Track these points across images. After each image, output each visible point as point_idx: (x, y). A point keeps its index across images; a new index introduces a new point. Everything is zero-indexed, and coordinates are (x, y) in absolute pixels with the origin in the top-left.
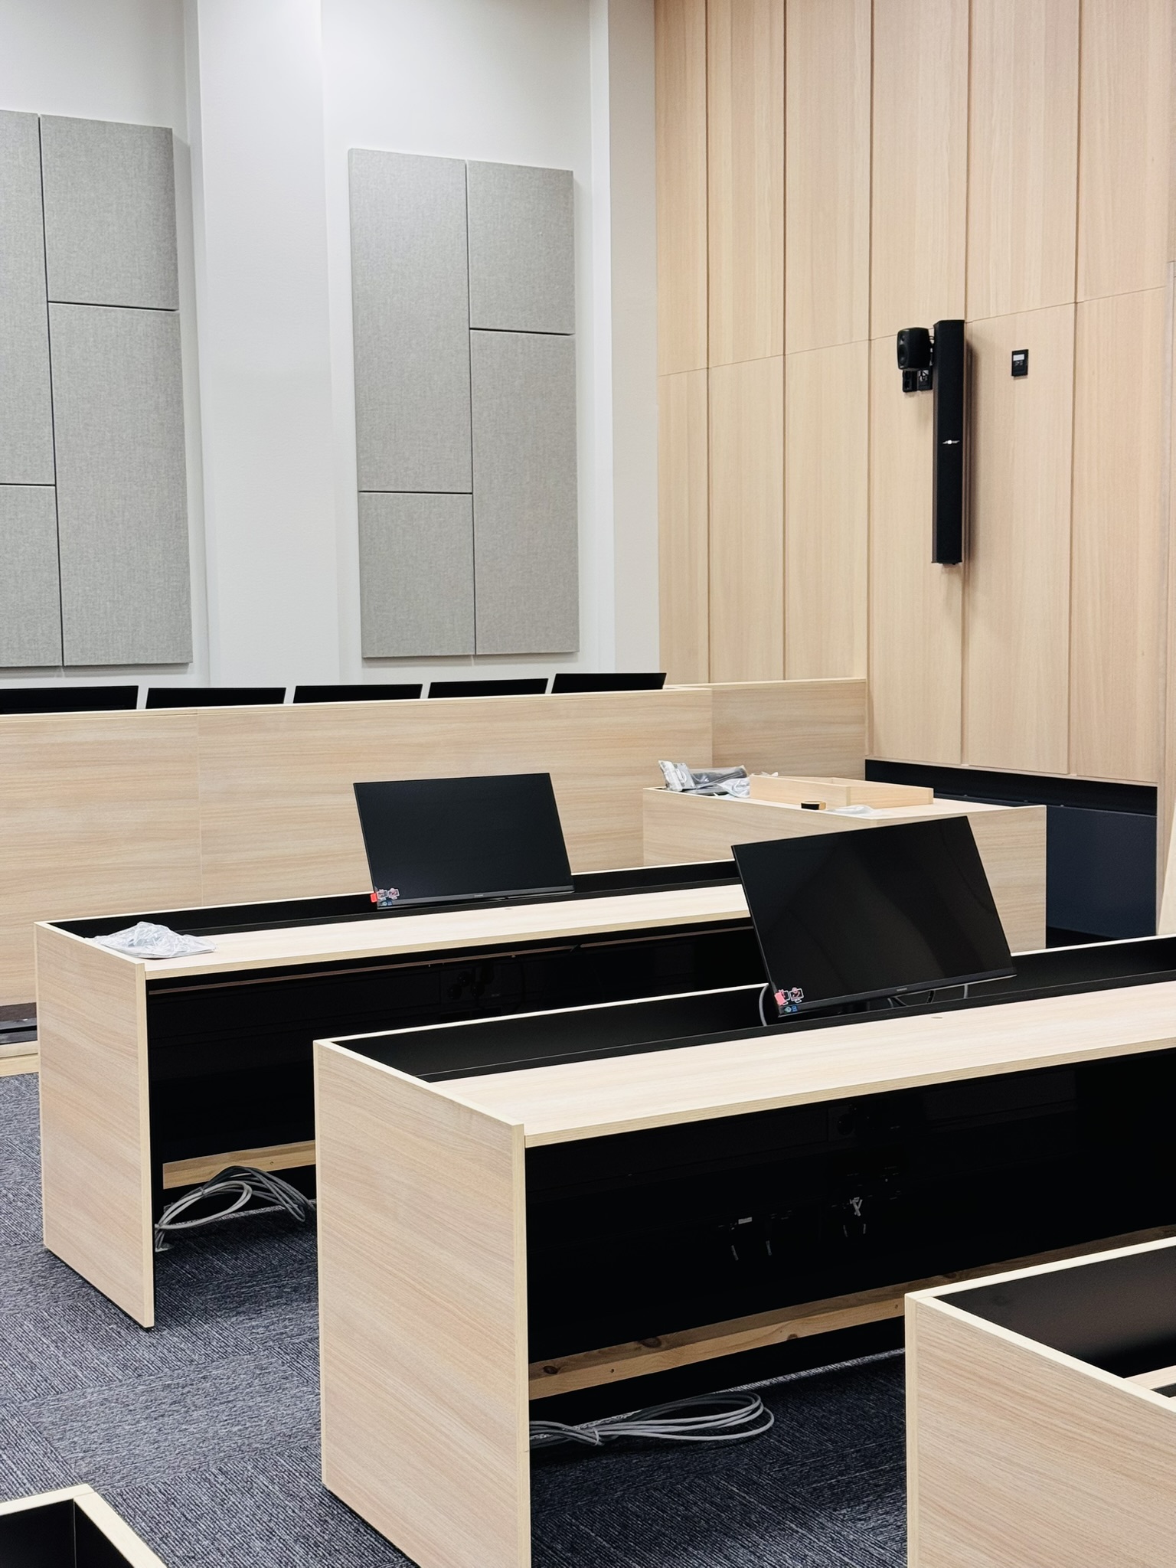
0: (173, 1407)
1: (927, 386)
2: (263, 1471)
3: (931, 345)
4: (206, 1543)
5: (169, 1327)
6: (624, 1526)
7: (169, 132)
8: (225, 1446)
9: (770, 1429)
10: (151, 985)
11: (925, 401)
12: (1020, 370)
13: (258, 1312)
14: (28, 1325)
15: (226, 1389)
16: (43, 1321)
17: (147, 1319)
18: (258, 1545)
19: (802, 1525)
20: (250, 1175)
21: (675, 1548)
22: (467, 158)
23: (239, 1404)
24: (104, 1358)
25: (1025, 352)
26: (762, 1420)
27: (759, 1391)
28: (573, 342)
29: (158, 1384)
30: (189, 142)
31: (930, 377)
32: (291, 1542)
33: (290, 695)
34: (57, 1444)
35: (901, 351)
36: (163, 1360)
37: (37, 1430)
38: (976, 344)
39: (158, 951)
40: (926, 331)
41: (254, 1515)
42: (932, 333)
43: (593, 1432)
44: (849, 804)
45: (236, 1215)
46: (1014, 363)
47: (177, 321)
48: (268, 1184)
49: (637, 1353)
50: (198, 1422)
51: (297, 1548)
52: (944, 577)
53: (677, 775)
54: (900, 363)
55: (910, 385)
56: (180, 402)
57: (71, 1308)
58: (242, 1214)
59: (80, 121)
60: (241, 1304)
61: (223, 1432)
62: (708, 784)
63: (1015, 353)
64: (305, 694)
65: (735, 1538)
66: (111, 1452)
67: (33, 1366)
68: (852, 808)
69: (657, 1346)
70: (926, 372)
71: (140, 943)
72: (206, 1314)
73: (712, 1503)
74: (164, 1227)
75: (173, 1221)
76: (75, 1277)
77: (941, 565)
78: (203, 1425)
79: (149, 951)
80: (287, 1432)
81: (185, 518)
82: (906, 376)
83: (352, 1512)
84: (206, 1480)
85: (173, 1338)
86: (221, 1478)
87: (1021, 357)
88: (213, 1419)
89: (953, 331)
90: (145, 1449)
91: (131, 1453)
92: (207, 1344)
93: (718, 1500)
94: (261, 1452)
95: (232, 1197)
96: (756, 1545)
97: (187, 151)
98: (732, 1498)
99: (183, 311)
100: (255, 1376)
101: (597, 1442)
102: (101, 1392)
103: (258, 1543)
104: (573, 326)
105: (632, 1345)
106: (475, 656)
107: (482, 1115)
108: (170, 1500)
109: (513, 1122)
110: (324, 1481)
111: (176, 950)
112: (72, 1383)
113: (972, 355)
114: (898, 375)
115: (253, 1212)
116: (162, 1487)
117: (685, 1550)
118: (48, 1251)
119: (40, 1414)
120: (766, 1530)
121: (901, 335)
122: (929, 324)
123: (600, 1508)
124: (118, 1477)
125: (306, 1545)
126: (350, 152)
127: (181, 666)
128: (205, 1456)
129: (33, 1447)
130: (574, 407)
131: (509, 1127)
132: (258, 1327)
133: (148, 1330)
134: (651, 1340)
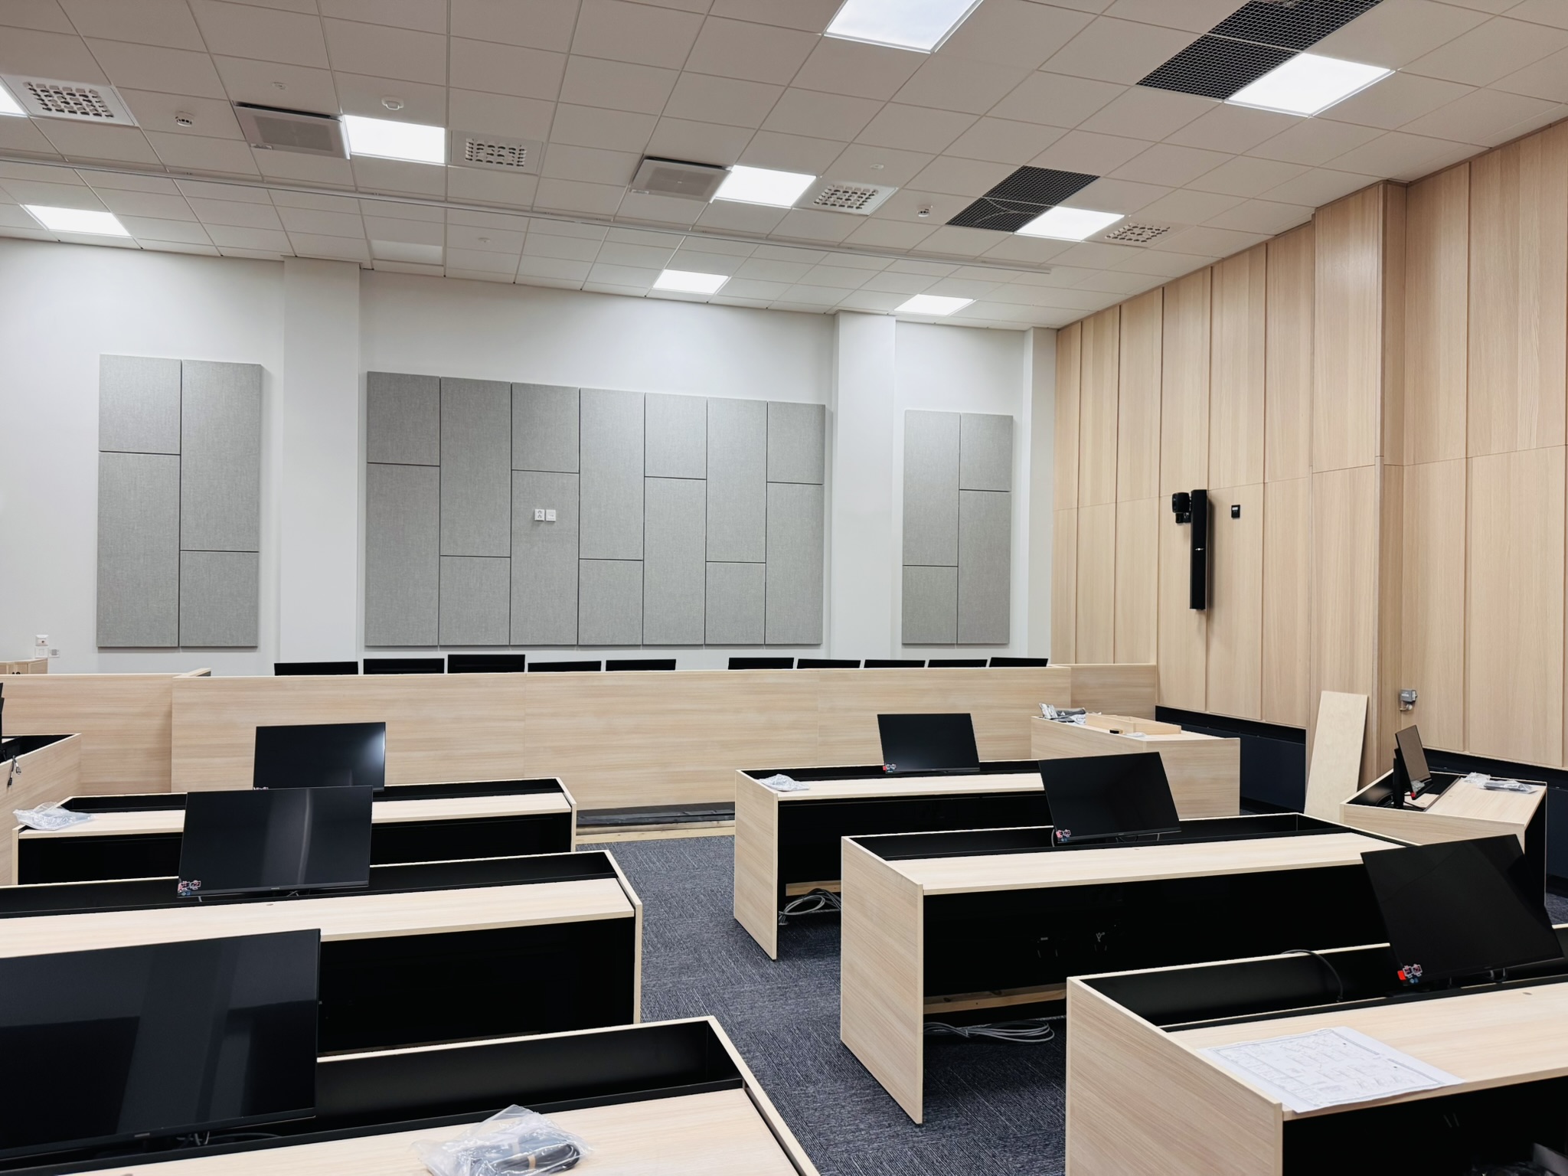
0: (781, 997)
1: (1188, 521)
2: (816, 1031)
3: (1190, 501)
4: (787, 1059)
5: (783, 960)
6: (974, 1076)
7: (824, 406)
8: (801, 1017)
9: (1051, 1040)
10: (780, 803)
11: (1187, 528)
12: (1236, 514)
13: (823, 958)
14: (724, 953)
15: (804, 991)
16: (730, 951)
17: (774, 956)
18: (809, 1063)
19: (1058, 1085)
20: (825, 893)
21: (996, 1088)
22: (961, 412)
23: (809, 999)
24: (754, 971)
25: (1239, 506)
26: (1049, 1035)
27: (1049, 1022)
28: (1010, 496)
29: (775, 986)
30: (833, 410)
31: (1190, 516)
32: (824, 1063)
33: (862, 664)
34: (730, 1008)
35: (1174, 504)
36: (779, 975)
37: (723, 1000)
38: (1214, 501)
39: (785, 788)
40: (1187, 494)
41: (809, 1049)
42: (1190, 495)
43: (966, 1031)
44: (1135, 732)
45: (819, 911)
46: (1232, 511)
47: (823, 490)
48: (831, 897)
49: (988, 997)
50: (791, 1005)
51: (826, 1066)
52: (1197, 616)
53: (1049, 711)
54: (1174, 510)
55: (1180, 520)
56: (823, 525)
57: (742, 947)
58: (822, 911)
59: (785, 403)
60: (816, 953)
61: (801, 1011)
62: (1065, 717)
63: (1233, 506)
64: (870, 664)
65: (1025, 1087)
66: (752, 1014)
67: (723, 972)
68: (1135, 734)
69: (999, 995)
70: (1187, 514)
71: (777, 784)
72: (800, 956)
73: (1017, 1070)
74: (786, 913)
75: (790, 911)
76: (745, 933)
77: (1195, 610)
78: (793, 1007)
79: (781, 787)
80: (828, 1014)
81: (822, 578)
82: (1177, 515)
83: (852, 1054)
84: (791, 1031)
85: (783, 965)
86: (797, 1031)
87: (1236, 509)
88: (797, 1005)
89: (1201, 495)
90: (766, 1014)
91: (760, 1015)
92: (799, 970)
93: (1020, 1069)
94: (816, 1022)
95: (816, 903)
96: (1034, 1091)
97: (832, 415)
98: (1027, 1069)
99: (826, 485)
100: (818, 987)
101: (967, 1035)
102: (750, 987)
103: (809, 1062)
104: (1011, 487)
105: (987, 993)
106: (957, 644)
107: (906, 878)
108: (774, 1038)
109: (918, 883)
110: (841, 1038)
111: (793, 788)
112: (739, 981)
113: (1212, 507)
114: (1174, 515)
115: (827, 911)
116: (771, 1032)
117: (1001, 1089)
118: (735, 920)
119: (724, 993)
120: (1041, 1085)
121: (1174, 496)
122: (1189, 490)
123: (964, 1066)
124: (753, 1025)
125: (830, 1065)
126: (906, 412)
127: (817, 645)
128: (792, 1021)
129: (720, 1008)
130: (1010, 526)
131: (916, 885)
132: (821, 965)
133: (774, 961)
134: (997, 991)
